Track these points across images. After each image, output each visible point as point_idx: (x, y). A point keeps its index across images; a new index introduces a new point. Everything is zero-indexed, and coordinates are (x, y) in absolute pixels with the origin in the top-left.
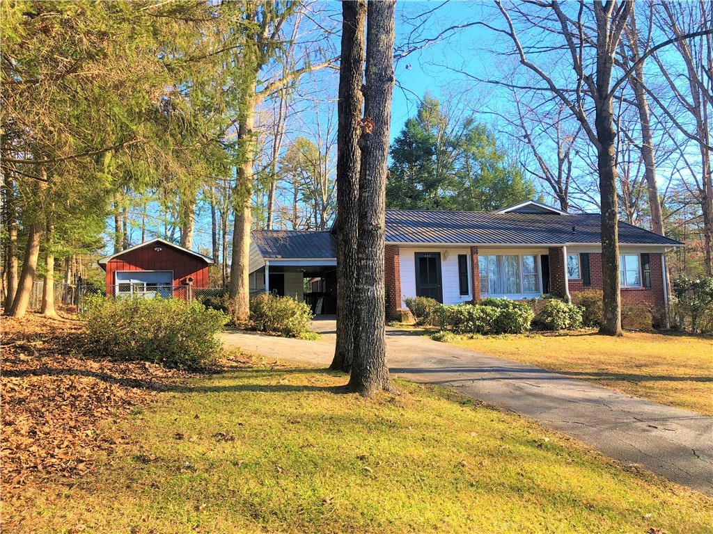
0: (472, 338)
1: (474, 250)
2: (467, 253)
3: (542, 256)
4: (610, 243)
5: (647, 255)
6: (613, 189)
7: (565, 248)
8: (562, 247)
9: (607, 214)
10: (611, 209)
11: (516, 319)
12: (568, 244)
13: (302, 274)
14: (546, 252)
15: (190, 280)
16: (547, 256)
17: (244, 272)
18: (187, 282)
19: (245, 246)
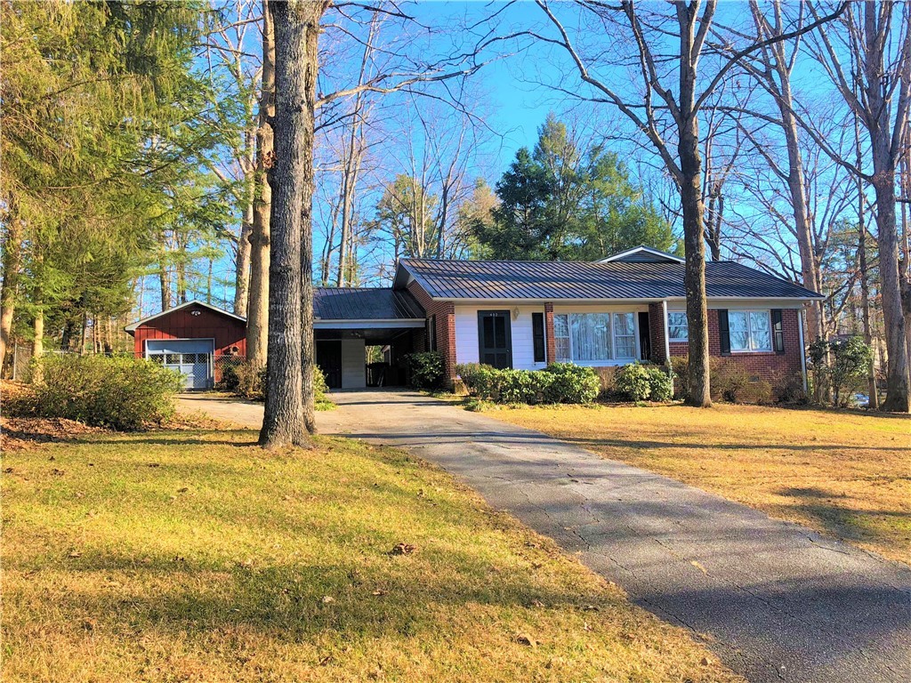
0: (514, 407)
1: (549, 307)
2: (541, 310)
3: (639, 313)
4: (694, 294)
5: (780, 311)
6: (698, 228)
7: (665, 303)
8: (662, 302)
9: (691, 259)
10: (695, 252)
11: (572, 386)
12: (669, 298)
13: (363, 340)
14: (645, 309)
15: (235, 349)
16: (647, 313)
17: (262, 334)
18: (231, 352)
19: (262, 303)
